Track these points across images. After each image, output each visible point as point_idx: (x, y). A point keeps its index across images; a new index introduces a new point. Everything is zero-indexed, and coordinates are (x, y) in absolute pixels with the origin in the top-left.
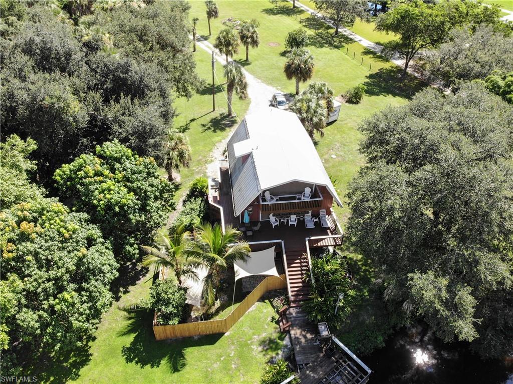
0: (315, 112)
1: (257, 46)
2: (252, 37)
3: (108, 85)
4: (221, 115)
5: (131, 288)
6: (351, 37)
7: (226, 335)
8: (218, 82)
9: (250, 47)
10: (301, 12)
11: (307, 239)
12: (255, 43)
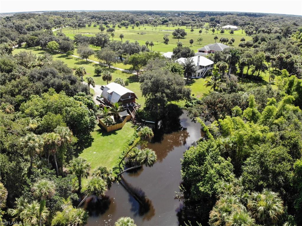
6: (115, 68)
7: (123, 128)
10: (91, 62)
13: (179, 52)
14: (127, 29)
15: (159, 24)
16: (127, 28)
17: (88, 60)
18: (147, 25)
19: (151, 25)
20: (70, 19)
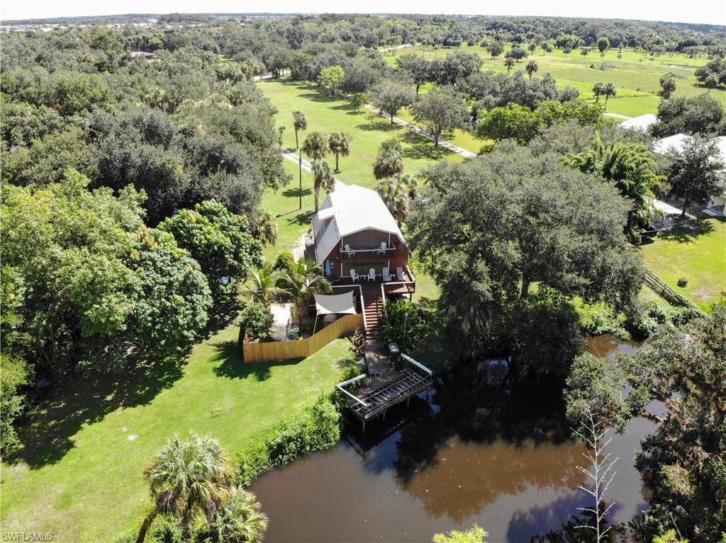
0: (396, 193)
1: (347, 154)
2: (342, 145)
3: (204, 163)
4: (307, 212)
5: (219, 331)
6: (451, 149)
7: (308, 358)
8: (304, 187)
9: (340, 155)
10: (400, 127)
11: (382, 284)
12: (345, 151)
13: (679, 113)
14: (568, 54)
15: (668, 50)
16: (567, 52)
17: (396, 119)
18: (632, 49)
19: (643, 50)
20: (433, 29)
